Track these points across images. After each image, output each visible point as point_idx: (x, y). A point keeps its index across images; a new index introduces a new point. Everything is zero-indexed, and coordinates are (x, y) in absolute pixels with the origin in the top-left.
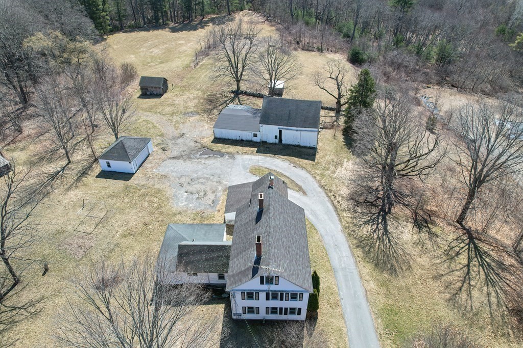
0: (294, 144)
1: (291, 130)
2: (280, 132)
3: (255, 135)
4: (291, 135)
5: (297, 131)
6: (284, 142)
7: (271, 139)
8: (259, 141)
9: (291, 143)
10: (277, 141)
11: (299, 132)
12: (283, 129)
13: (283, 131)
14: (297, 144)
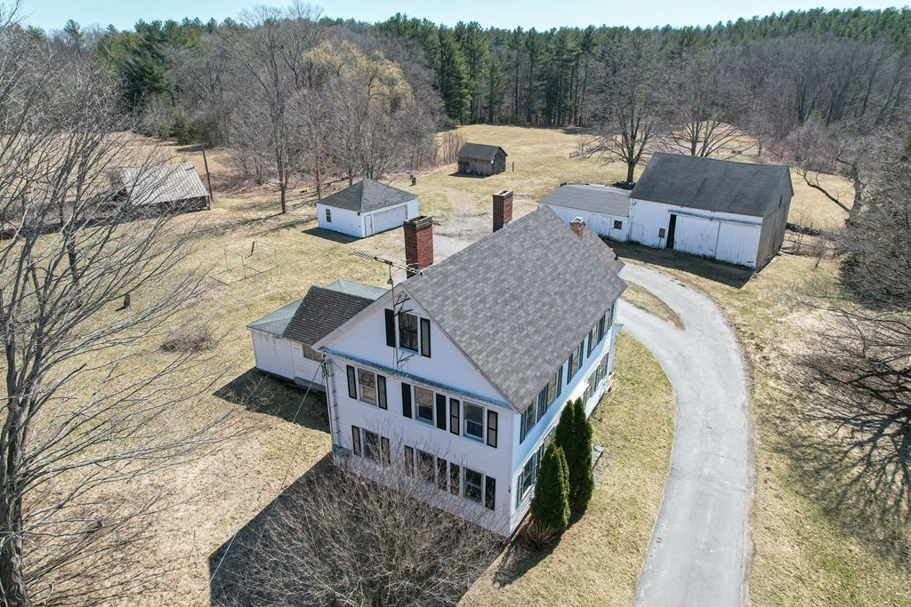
0: (701, 253)
1: (698, 216)
2: (673, 218)
3: (618, 225)
4: (697, 229)
5: (711, 219)
6: (678, 246)
7: (651, 238)
8: (623, 238)
9: (695, 250)
10: (663, 242)
11: (715, 224)
12: (679, 212)
13: (679, 219)
14: (709, 253)
